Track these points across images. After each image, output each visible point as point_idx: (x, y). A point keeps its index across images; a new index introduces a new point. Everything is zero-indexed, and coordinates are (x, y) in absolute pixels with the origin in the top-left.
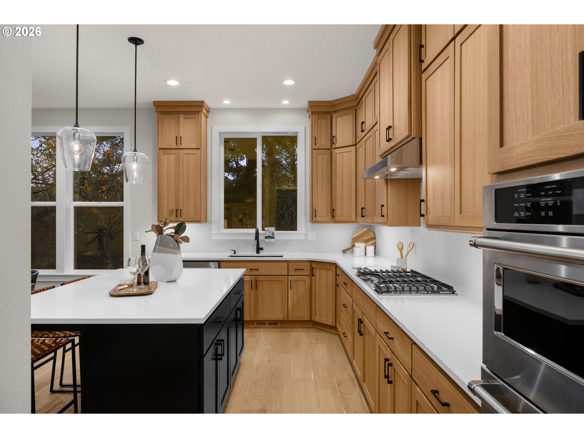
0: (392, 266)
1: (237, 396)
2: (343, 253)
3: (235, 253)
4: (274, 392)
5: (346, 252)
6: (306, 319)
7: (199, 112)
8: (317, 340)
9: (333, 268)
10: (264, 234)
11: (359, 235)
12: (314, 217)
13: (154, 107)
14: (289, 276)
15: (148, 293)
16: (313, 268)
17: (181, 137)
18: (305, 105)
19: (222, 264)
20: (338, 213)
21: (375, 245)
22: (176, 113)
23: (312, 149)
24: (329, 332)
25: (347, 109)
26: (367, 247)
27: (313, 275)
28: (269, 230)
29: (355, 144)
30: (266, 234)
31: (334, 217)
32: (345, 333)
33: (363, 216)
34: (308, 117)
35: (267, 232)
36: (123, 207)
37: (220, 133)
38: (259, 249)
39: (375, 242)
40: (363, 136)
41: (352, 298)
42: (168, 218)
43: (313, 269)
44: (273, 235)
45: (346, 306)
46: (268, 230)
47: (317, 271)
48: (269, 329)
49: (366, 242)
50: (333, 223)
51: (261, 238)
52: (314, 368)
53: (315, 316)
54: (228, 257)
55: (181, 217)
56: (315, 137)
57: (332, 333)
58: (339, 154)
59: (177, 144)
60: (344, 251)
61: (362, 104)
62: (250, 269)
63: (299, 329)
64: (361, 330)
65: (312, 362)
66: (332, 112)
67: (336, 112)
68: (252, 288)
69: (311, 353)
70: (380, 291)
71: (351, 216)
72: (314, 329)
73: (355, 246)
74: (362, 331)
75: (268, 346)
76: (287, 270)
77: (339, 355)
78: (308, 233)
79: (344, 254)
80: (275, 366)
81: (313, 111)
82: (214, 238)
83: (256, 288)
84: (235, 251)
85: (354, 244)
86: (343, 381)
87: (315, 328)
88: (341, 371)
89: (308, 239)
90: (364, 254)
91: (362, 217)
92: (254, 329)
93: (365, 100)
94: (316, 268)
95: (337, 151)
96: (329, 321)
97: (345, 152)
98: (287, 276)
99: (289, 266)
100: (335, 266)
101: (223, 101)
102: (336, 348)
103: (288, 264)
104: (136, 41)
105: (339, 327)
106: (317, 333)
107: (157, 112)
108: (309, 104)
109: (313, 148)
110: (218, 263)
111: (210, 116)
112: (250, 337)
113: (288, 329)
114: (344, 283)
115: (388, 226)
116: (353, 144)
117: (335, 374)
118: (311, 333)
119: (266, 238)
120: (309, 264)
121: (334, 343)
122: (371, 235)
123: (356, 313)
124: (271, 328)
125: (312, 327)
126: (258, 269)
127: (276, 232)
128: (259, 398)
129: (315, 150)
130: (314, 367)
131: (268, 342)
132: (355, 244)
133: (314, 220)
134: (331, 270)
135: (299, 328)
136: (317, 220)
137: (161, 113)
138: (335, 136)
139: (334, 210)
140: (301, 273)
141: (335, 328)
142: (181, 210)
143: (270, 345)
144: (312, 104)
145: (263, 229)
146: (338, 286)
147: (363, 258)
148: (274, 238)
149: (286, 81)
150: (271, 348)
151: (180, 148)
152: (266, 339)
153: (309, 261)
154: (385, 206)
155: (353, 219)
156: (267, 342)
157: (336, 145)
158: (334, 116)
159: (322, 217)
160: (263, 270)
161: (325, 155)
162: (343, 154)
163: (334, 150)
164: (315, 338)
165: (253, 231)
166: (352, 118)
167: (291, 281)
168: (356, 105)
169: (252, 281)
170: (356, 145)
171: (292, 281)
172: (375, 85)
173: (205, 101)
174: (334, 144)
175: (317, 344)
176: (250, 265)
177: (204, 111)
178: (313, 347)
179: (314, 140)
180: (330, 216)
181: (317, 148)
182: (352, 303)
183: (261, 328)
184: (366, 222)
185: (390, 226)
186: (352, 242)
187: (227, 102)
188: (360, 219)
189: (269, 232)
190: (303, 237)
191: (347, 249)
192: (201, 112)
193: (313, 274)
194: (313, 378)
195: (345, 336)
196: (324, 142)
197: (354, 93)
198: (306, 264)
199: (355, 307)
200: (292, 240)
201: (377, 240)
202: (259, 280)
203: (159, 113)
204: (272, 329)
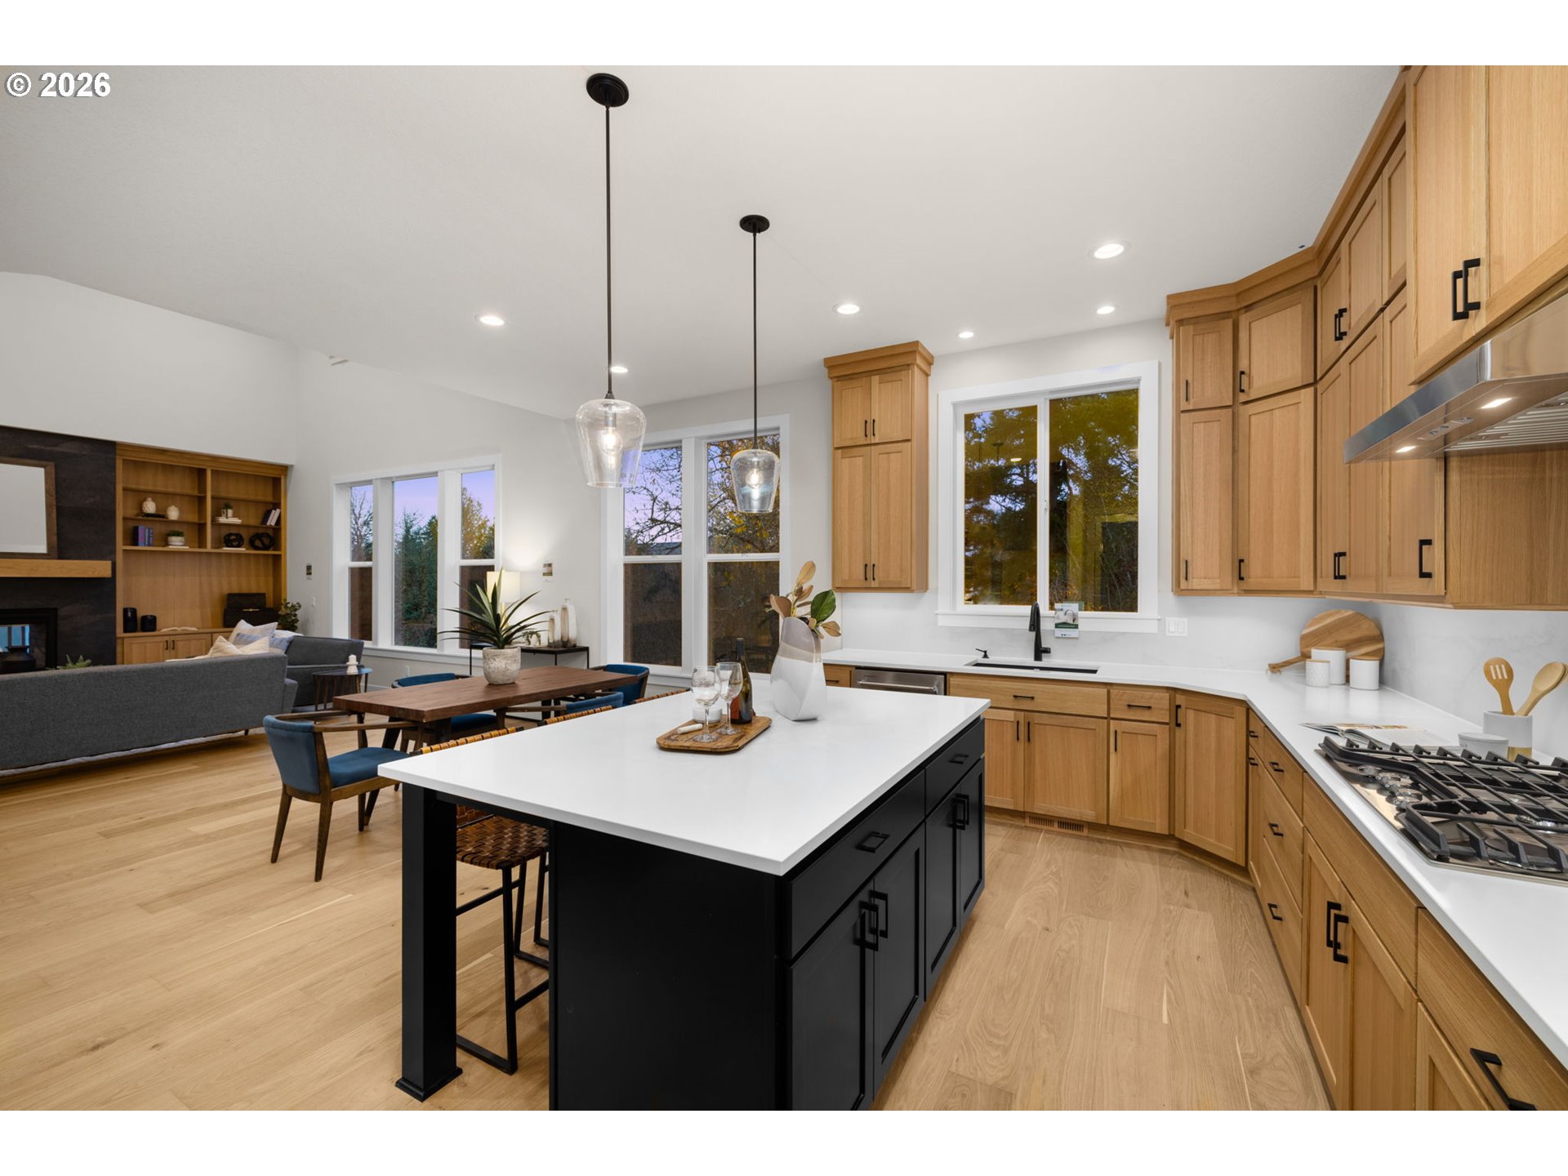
0: (1462, 738)
1: (948, 1017)
2: (1272, 672)
3: (986, 656)
4: (1044, 1035)
5: (1281, 670)
6: (1158, 831)
7: (908, 365)
8: (1186, 893)
9: (1240, 713)
10: (1054, 617)
11: (1323, 626)
12: (1183, 580)
13: (827, 370)
14: (1112, 721)
15: (727, 750)
16: (1178, 707)
17: (874, 421)
18: (1160, 308)
19: (952, 681)
20: (1254, 570)
21: (1381, 657)
22: (864, 374)
23: (1177, 412)
24: (1226, 877)
25: (1285, 293)
26: (1351, 660)
27: (1178, 725)
28: (1065, 609)
29: (1312, 381)
30: (1058, 618)
31: (1241, 579)
32: (1275, 906)
33: (1338, 577)
34: (1168, 336)
35: (1061, 614)
36: (778, 562)
37: (955, 405)
38: (1040, 651)
39: (1383, 650)
40: (1342, 351)
41: (1302, 821)
42: (803, 581)
43: (1179, 710)
44: (1074, 620)
45: (1280, 831)
46: (1062, 610)
47: (1191, 714)
48: (1059, 838)
49: (1348, 646)
50: (1239, 594)
51: (1046, 625)
52: (1171, 986)
53: (1185, 828)
54: (967, 665)
55: (874, 579)
56: (1187, 381)
57: (1234, 881)
58: (1256, 417)
59: (866, 436)
60: (1275, 668)
61: (1338, 262)
62: (1015, 697)
63: (1137, 852)
64: (1339, 940)
65: (1167, 963)
66: (1239, 310)
67: (1248, 308)
68: (1018, 739)
69: (1167, 934)
70: (1436, 849)
71: (1299, 577)
72: (1181, 860)
73: (1310, 657)
74: (1342, 946)
75: (1050, 884)
76: (1106, 707)
77: (1254, 960)
78: (1168, 619)
79: (1274, 675)
80: (1058, 950)
81: (1180, 318)
82: (943, 622)
83: (1029, 740)
84: (985, 652)
85: (1305, 650)
86: (1268, 1059)
87: (1186, 856)
88: (1260, 1019)
89: (1167, 631)
90: (1342, 679)
91: (1336, 578)
92: (1024, 832)
93: (1350, 244)
94: (1186, 708)
95: (1252, 408)
96: (1228, 849)
97: (1280, 408)
98: (1106, 721)
99: (1112, 696)
100: (1245, 709)
101: (957, 334)
102: (1246, 933)
103: (1109, 692)
104: (755, 224)
105: (1255, 872)
106: (1188, 874)
107: (831, 378)
108: (1168, 303)
109: (1182, 409)
110: (943, 676)
111: (934, 369)
112: (1011, 852)
113: (1108, 846)
114: (1274, 764)
115: (1451, 606)
116: (1305, 383)
117: (1240, 1027)
118: (1173, 870)
119: (1057, 626)
120: (1168, 695)
121: (1239, 915)
122: (1366, 629)
123: (1320, 875)
124: (1065, 835)
125: (1175, 853)
126: (1033, 698)
127: (1082, 614)
128: (1001, 1043)
129: (1187, 414)
130: (1172, 982)
131: (1052, 873)
132: (1310, 652)
133: (1182, 587)
134: (1233, 718)
135: (1140, 848)
136: (1190, 588)
137: (839, 378)
138: (1247, 371)
139: (1241, 561)
140: (1146, 715)
141: (1244, 871)
142: (874, 565)
143: (1057, 883)
144: (1176, 302)
145: (1052, 607)
146: (1252, 764)
147: (1338, 693)
148: (1076, 627)
149: (1099, 250)
150: (1056, 892)
151: (873, 442)
152: (1048, 864)
153: (1168, 689)
154: (1438, 545)
155: (1306, 582)
156: (1048, 872)
157: (1248, 395)
158: (1244, 319)
159: (1205, 578)
160: (1045, 699)
161: (1216, 424)
162: (1272, 414)
163: (1242, 409)
164: (1182, 887)
165: (1026, 610)
166: (1302, 313)
167: (1116, 732)
168: (1316, 274)
169: (1018, 722)
170: (1316, 381)
171: (1119, 733)
172: (1390, 179)
173: (921, 341)
174: (1242, 391)
175: (1188, 906)
176: (1015, 687)
177: (919, 361)
178: (1174, 913)
179: (1184, 389)
180: (1230, 578)
181: (1191, 408)
182: (1301, 835)
183: (1041, 832)
184: (1351, 594)
185: (1457, 606)
186: (1301, 644)
187: (966, 335)
188: (1328, 583)
189: (1065, 614)
190: (1152, 628)
191: (1285, 662)
192: (914, 364)
193: (1179, 722)
194: (1165, 1020)
195: (1275, 915)
196: (1214, 388)
197: (1309, 243)
198: (1157, 694)
199: (1312, 850)
200: (1124, 633)
201: (1387, 644)
202: (1036, 722)
203: (836, 379)
204: (1066, 839)
